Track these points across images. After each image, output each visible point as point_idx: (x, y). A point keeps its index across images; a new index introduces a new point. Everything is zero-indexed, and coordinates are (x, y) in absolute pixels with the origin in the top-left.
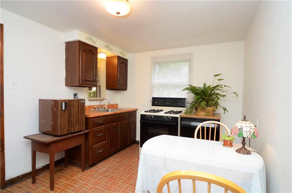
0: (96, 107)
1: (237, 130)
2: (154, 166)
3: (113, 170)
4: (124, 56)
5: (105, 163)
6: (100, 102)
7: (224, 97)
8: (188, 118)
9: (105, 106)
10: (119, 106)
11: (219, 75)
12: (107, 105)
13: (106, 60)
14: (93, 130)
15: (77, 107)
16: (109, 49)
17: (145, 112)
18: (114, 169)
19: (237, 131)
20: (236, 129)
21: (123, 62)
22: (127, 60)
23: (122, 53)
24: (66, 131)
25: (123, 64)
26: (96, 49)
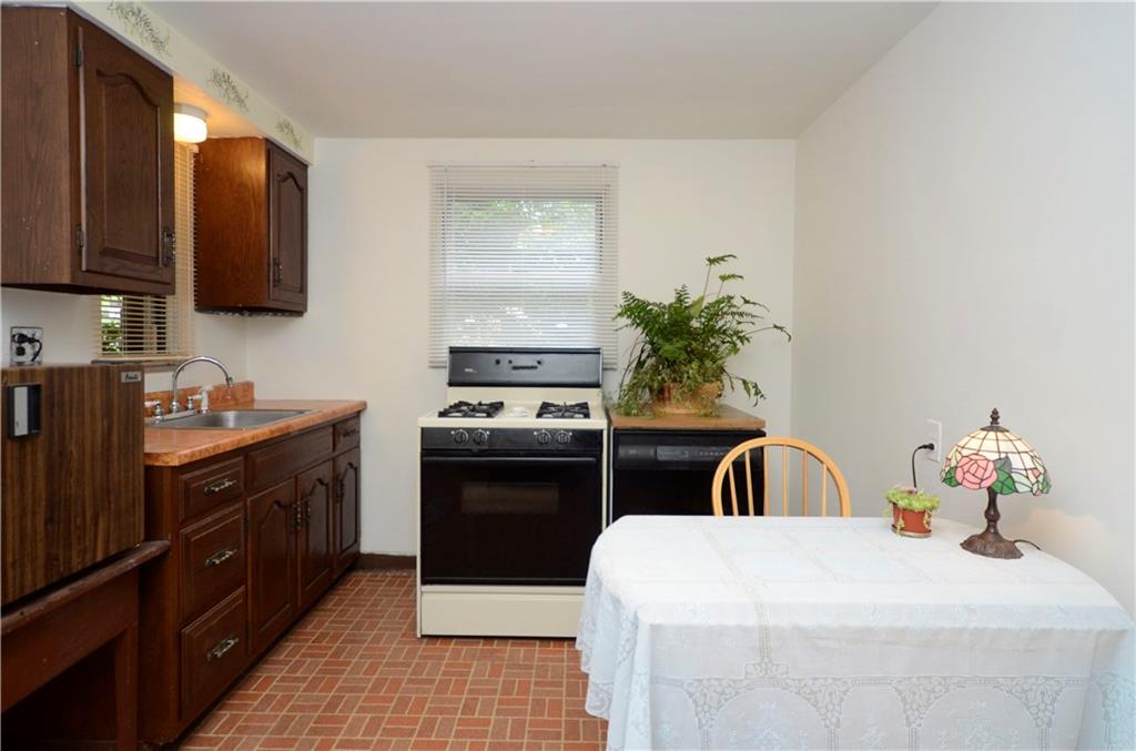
0: (155, 403)
1: (985, 470)
2: (709, 680)
3: (314, 731)
4: (296, 142)
5: (244, 707)
6: (176, 377)
7: (746, 342)
8: (640, 429)
9: (197, 397)
10: (258, 395)
11: (722, 259)
12: (210, 395)
13: (196, 156)
14: (187, 537)
15: (99, 413)
16: (232, 96)
17: (443, 414)
18: (311, 725)
19: (987, 475)
20: (983, 464)
21: (291, 175)
22: (306, 166)
23: (287, 126)
24: (34, 573)
25: (290, 180)
26: (165, 80)
